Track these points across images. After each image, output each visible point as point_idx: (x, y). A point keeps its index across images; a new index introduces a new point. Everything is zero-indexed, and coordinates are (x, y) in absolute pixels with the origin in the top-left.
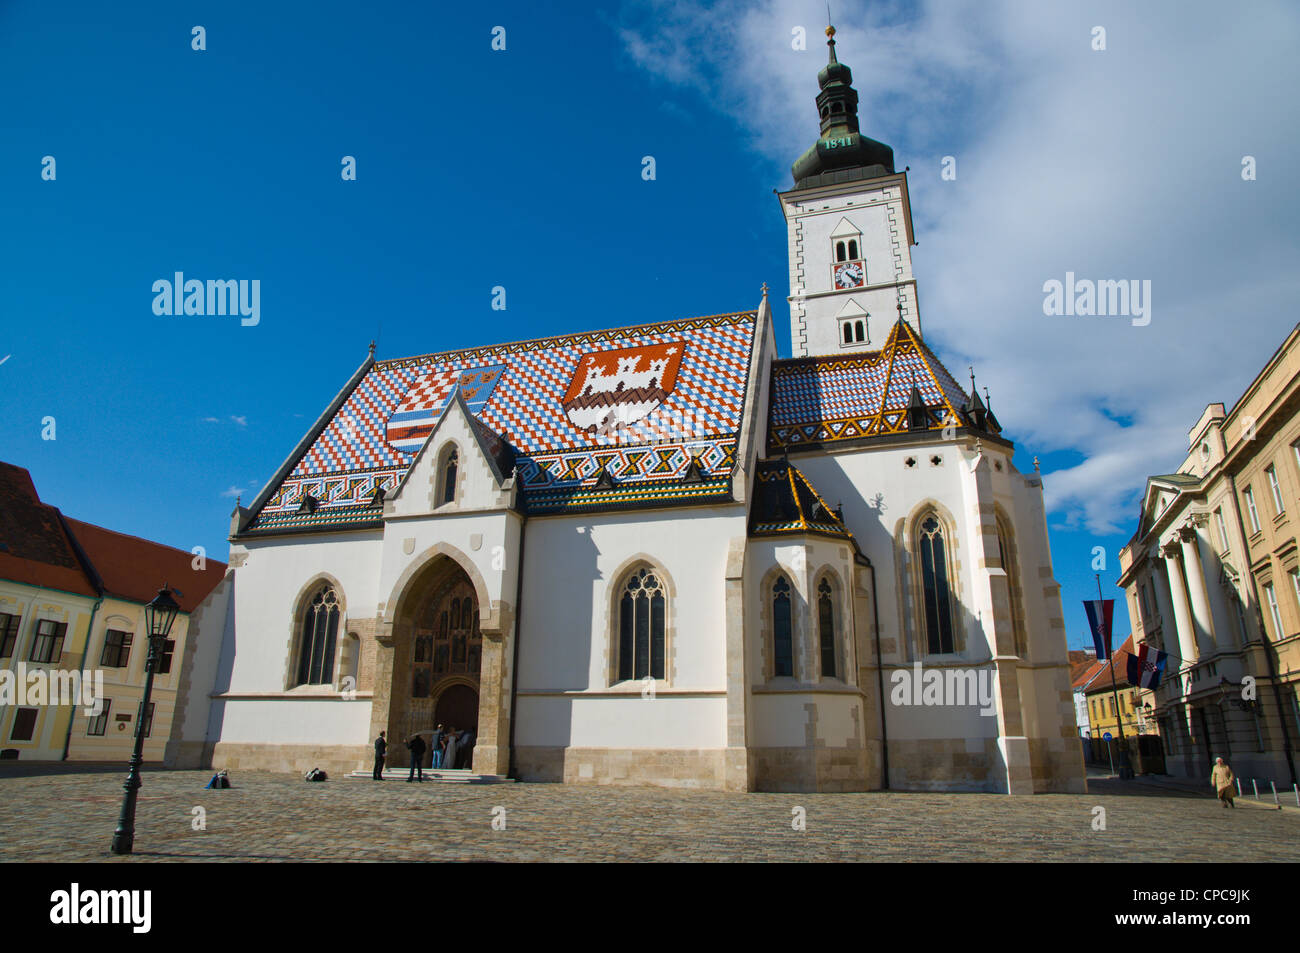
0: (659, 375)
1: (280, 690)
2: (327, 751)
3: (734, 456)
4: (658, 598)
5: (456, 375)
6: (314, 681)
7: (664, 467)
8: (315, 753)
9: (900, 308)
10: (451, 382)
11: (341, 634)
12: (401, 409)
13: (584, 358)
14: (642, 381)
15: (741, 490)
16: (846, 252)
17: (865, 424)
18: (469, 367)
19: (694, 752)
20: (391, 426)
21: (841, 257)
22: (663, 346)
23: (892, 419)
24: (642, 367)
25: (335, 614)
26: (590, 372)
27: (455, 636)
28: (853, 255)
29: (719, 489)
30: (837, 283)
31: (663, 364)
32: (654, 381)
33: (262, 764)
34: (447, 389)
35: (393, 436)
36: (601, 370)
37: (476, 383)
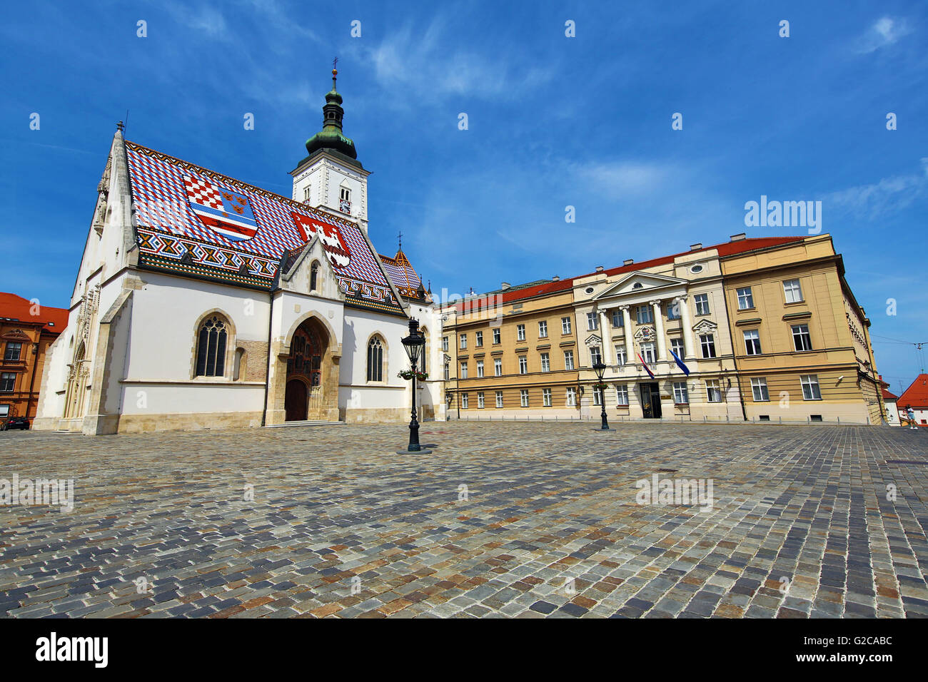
0: (338, 243)
1: (187, 378)
2: (229, 415)
4: (381, 350)
5: (216, 188)
6: (210, 374)
8: (219, 417)
9: (400, 245)
10: (216, 193)
11: (231, 347)
12: (192, 199)
13: (293, 217)
14: (332, 242)
15: (408, 315)
16: (345, 195)
17: (405, 291)
18: (220, 187)
19: (394, 409)
20: (200, 213)
21: (342, 197)
22: (331, 226)
23: (414, 292)
24: (327, 234)
25: (223, 335)
27: (297, 356)
28: (347, 199)
29: (399, 311)
30: (341, 208)
32: (338, 245)
33: (177, 426)
34: (218, 198)
35: (207, 221)
36: (308, 227)
37: (235, 203)
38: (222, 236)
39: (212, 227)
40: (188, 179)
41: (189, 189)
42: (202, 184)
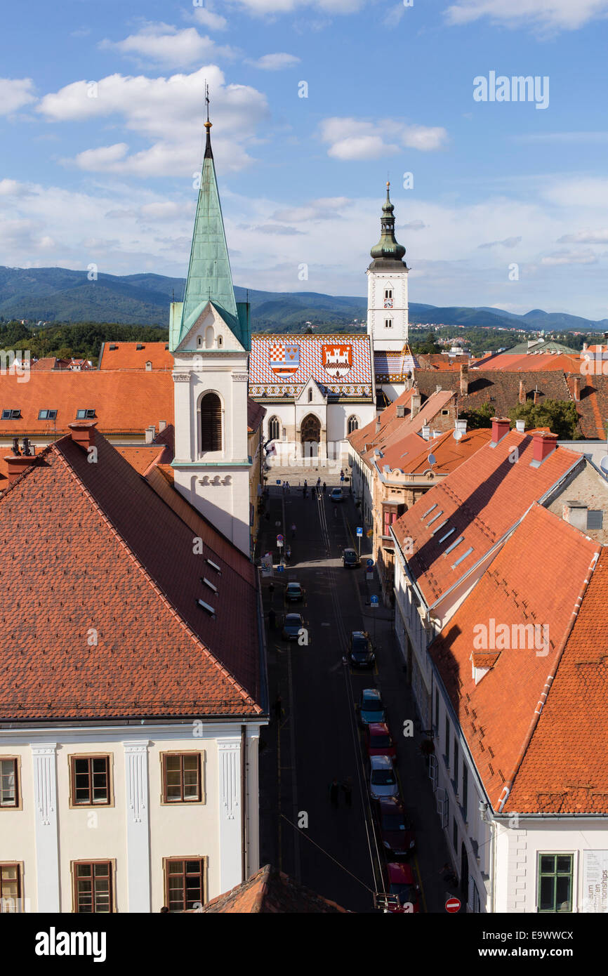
0: (347, 358)
3: (372, 390)
5: (283, 347)
6: (275, 438)
7: (356, 392)
10: (283, 350)
11: (281, 428)
12: (272, 359)
13: (323, 349)
14: (342, 359)
15: (375, 402)
16: (388, 294)
17: (397, 377)
18: (286, 345)
20: (273, 367)
21: (386, 296)
22: (347, 345)
23: (404, 377)
24: (341, 354)
25: (278, 423)
26: (327, 353)
27: (310, 429)
28: (390, 297)
29: (370, 400)
30: (384, 306)
31: (347, 353)
32: (346, 361)
34: (284, 353)
35: (275, 371)
36: (330, 353)
37: (292, 352)
38: (280, 378)
39: (277, 374)
40: (272, 347)
41: (272, 353)
42: (278, 347)
